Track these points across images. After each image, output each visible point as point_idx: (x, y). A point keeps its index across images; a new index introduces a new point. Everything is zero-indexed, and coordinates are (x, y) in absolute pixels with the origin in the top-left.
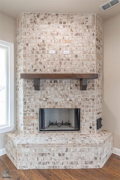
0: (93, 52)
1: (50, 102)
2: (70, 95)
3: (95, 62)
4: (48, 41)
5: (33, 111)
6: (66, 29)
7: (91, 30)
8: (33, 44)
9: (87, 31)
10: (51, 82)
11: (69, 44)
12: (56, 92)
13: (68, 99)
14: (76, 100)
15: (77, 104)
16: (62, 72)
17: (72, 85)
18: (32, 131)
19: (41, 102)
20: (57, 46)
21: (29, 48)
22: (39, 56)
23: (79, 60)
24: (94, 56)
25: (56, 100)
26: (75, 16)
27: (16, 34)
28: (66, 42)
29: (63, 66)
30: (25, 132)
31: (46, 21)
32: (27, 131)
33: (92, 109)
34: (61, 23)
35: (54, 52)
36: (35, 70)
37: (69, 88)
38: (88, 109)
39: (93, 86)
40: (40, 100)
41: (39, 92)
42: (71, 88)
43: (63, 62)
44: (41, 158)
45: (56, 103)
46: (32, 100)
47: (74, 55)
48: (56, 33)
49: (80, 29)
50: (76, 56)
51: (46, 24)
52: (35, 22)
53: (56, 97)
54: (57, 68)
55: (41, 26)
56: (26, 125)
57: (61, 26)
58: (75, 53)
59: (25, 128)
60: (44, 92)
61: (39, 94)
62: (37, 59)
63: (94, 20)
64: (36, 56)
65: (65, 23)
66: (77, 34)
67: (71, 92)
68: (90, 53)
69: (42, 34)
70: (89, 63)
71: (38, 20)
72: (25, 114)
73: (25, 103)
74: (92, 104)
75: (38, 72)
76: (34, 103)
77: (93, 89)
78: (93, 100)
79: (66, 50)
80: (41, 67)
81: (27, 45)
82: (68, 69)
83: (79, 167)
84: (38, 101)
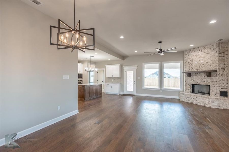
0: (216, 60)
1: (195, 82)
2: (204, 79)
3: (217, 65)
4: (194, 59)
5: (188, 85)
6: (202, 52)
7: (215, 50)
8: (189, 61)
9: (213, 51)
10: (195, 74)
11: (204, 58)
12: (198, 78)
13: (203, 81)
14: (207, 81)
15: (207, 83)
16: (200, 70)
17: (205, 75)
18: (188, 92)
19: (191, 82)
20: (198, 60)
21: (187, 62)
22: (191, 65)
23: (208, 64)
24: (217, 62)
25: (198, 81)
26: (207, 46)
27: (184, 57)
28: (202, 57)
29: (200, 68)
30: (185, 92)
31: (193, 51)
32: (186, 92)
33: (216, 86)
34: (200, 50)
35: (196, 62)
36: (189, 70)
37: (203, 76)
38: (214, 86)
39: (216, 75)
40: (191, 81)
41: (191, 78)
42: (204, 76)
43: (201, 66)
44: (187, 99)
45: (198, 82)
46: (188, 81)
47: (206, 63)
48: (197, 55)
49: (209, 51)
50: (207, 63)
51: (193, 52)
52: (189, 53)
53: (198, 80)
54: (198, 69)
55: (191, 54)
56: (186, 89)
57: (200, 52)
58: (206, 61)
59: (185, 91)
60: (192, 78)
61: (190, 78)
62: (190, 66)
63: (217, 45)
64: (190, 65)
65: (202, 50)
66: (208, 54)
67: (205, 78)
68: (215, 60)
69: (192, 56)
70: (214, 65)
71: (190, 52)
72: (185, 86)
73: (185, 82)
74: (216, 84)
75: (190, 71)
76: (189, 82)
77: (217, 77)
78: (217, 82)
79: (202, 61)
80: (191, 68)
81: (186, 61)
82: (203, 69)
83: (201, 105)
84: (190, 81)
